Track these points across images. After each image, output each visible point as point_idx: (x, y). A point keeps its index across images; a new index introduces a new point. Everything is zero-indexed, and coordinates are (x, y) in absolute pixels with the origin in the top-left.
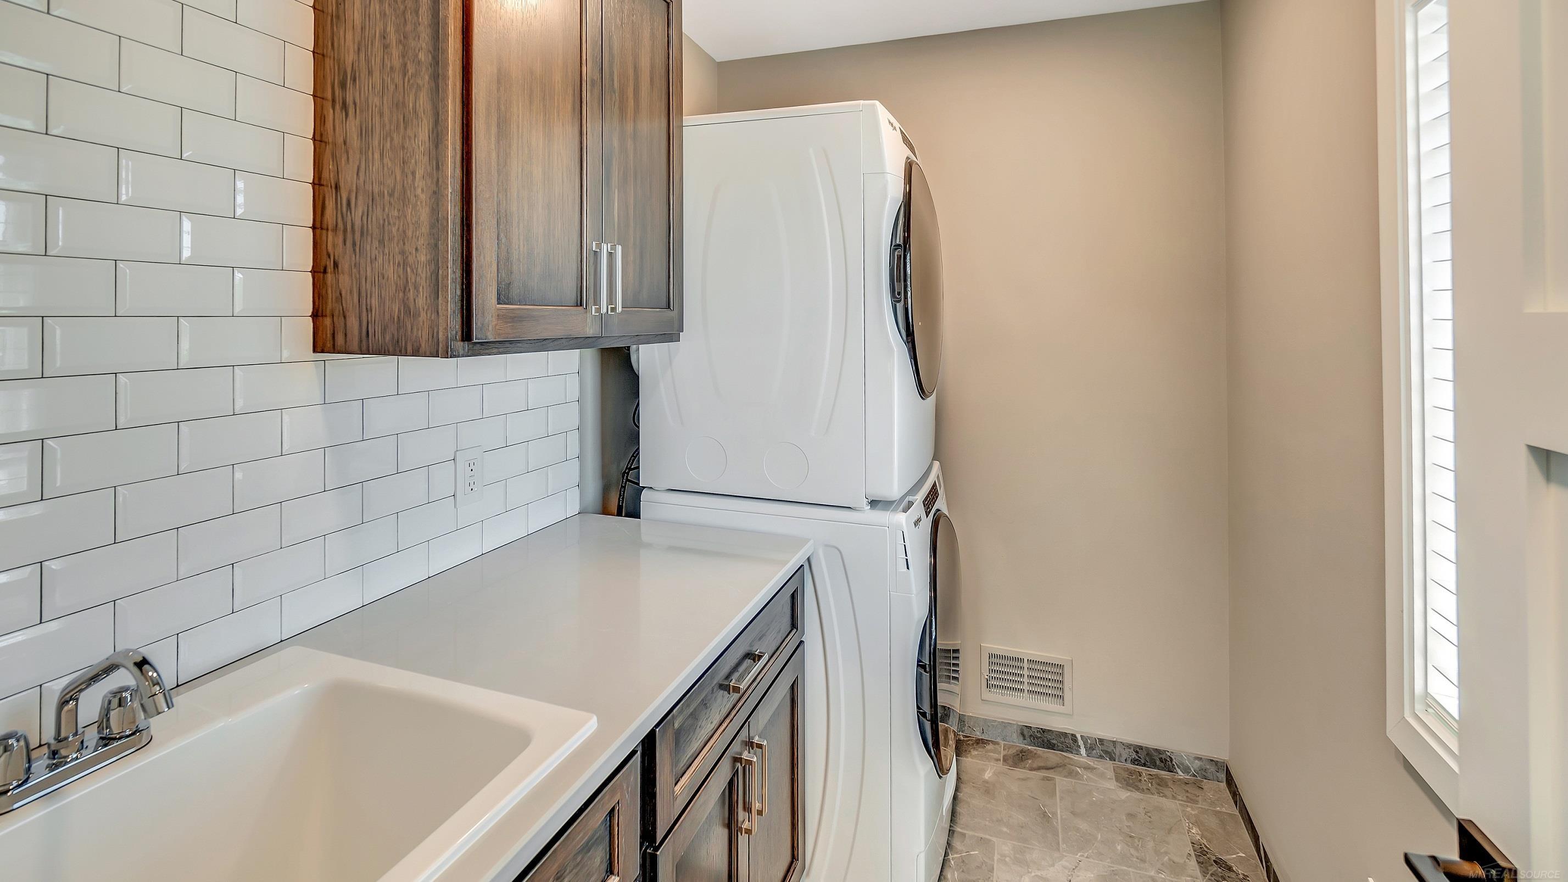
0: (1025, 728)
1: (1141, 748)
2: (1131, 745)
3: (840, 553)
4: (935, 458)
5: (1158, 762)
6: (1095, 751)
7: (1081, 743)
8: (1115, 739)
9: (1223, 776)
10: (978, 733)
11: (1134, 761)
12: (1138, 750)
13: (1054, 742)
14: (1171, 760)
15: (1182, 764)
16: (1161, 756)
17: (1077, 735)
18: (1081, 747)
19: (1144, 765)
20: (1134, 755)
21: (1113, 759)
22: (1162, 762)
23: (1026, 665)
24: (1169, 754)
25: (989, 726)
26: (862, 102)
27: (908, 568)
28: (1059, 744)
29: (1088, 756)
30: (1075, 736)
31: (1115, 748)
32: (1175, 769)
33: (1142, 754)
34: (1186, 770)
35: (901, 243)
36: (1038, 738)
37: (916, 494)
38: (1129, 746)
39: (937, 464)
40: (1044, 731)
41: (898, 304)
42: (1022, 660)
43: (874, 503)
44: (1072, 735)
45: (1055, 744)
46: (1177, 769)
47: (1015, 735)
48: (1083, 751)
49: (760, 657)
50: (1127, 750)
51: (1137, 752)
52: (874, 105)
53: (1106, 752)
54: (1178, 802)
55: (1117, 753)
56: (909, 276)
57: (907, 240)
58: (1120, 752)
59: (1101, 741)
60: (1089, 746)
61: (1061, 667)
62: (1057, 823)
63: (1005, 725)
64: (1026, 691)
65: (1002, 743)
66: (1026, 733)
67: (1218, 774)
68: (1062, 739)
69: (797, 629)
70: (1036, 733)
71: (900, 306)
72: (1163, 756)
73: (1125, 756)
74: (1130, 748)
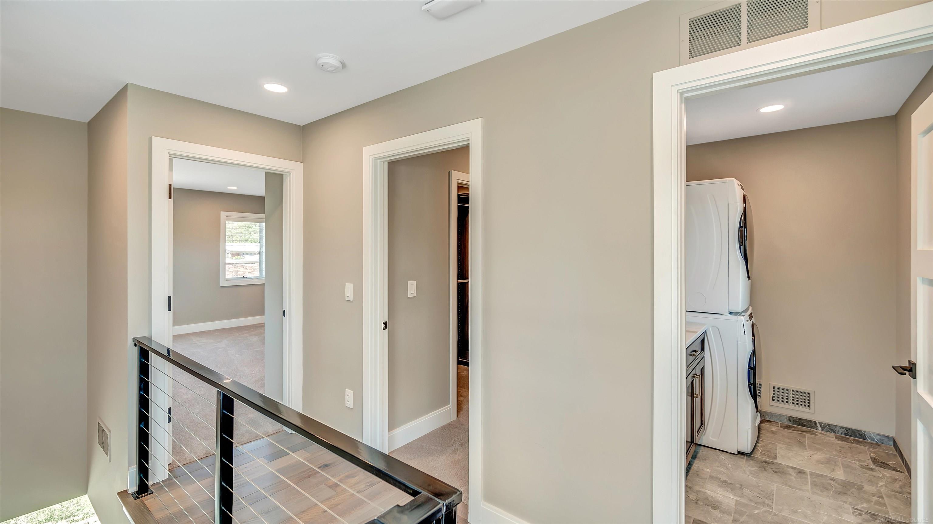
0: (790, 417)
1: (849, 429)
2: (844, 427)
3: (718, 329)
4: (750, 305)
5: (858, 435)
6: (825, 429)
7: (818, 425)
8: (836, 425)
9: (892, 443)
10: (768, 418)
11: (845, 434)
12: (847, 429)
13: (805, 424)
14: (865, 435)
15: (870, 437)
16: (859, 433)
17: (817, 422)
18: (819, 427)
19: (851, 436)
20: (845, 432)
21: (834, 432)
22: (860, 435)
23: (791, 392)
24: (863, 432)
25: (773, 416)
26: (728, 179)
27: (745, 334)
28: (807, 425)
29: (822, 430)
30: (816, 422)
31: (836, 428)
32: (867, 438)
33: (850, 432)
34: (873, 439)
35: (743, 226)
36: (797, 422)
37: (747, 312)
38: (843, 428)
39: (751, 308)
40: (800, 419)
41: (741, 247)
42: (789, 390)
43: (731, 313)
44: (814, 421)
45: (805, 425)
46: (868, 439)
47: (786, 420)
48: (819, 428)
49: (698, 351)
50: (842, 429)
51: (847, 430)
52: (733, 180)
53: (831, 430)
54: (866, 447)
55: (837, 430)
56: (746, 236)
57: (745, 224)
58: (838, 430)
59: (829, 425)
60: (822, 426)
61: (809, 394)
62: (806, 444)
63: (781, 416)
64: (791, 403)
65: (780, 423)
66: (791, 419)
67: (889, 442)
68: (809, 423)
69: (703, 351)
70: (796, 420)
71: (742, 247)
72: (861, 433)
73: (840, 432)
74: (843, 429)
